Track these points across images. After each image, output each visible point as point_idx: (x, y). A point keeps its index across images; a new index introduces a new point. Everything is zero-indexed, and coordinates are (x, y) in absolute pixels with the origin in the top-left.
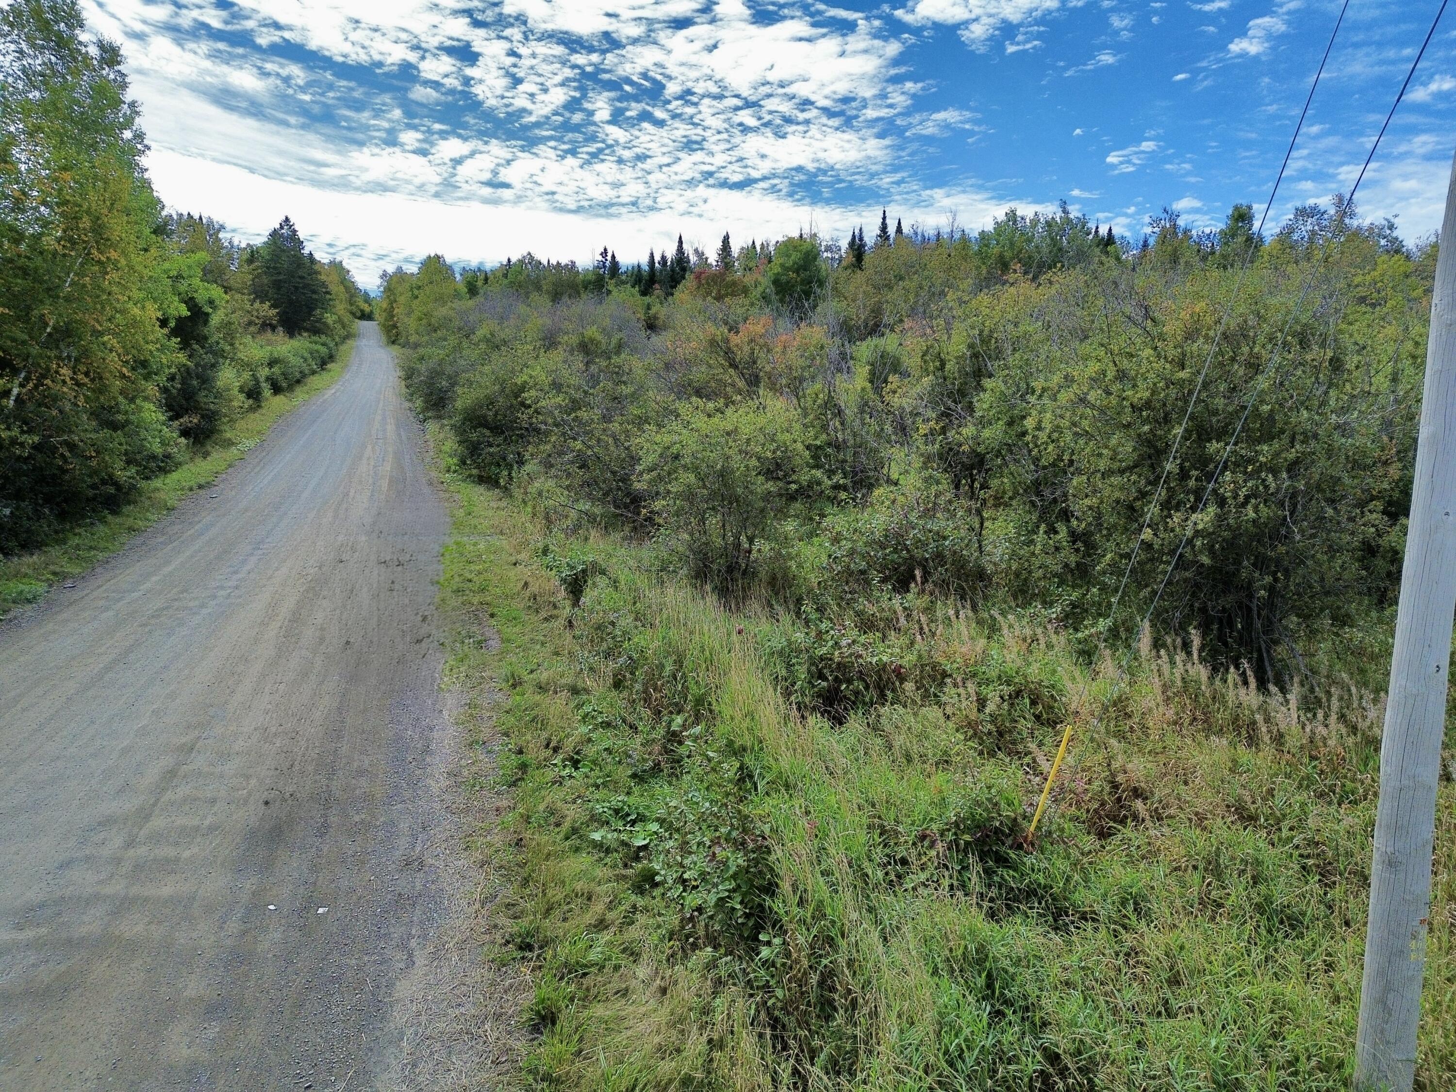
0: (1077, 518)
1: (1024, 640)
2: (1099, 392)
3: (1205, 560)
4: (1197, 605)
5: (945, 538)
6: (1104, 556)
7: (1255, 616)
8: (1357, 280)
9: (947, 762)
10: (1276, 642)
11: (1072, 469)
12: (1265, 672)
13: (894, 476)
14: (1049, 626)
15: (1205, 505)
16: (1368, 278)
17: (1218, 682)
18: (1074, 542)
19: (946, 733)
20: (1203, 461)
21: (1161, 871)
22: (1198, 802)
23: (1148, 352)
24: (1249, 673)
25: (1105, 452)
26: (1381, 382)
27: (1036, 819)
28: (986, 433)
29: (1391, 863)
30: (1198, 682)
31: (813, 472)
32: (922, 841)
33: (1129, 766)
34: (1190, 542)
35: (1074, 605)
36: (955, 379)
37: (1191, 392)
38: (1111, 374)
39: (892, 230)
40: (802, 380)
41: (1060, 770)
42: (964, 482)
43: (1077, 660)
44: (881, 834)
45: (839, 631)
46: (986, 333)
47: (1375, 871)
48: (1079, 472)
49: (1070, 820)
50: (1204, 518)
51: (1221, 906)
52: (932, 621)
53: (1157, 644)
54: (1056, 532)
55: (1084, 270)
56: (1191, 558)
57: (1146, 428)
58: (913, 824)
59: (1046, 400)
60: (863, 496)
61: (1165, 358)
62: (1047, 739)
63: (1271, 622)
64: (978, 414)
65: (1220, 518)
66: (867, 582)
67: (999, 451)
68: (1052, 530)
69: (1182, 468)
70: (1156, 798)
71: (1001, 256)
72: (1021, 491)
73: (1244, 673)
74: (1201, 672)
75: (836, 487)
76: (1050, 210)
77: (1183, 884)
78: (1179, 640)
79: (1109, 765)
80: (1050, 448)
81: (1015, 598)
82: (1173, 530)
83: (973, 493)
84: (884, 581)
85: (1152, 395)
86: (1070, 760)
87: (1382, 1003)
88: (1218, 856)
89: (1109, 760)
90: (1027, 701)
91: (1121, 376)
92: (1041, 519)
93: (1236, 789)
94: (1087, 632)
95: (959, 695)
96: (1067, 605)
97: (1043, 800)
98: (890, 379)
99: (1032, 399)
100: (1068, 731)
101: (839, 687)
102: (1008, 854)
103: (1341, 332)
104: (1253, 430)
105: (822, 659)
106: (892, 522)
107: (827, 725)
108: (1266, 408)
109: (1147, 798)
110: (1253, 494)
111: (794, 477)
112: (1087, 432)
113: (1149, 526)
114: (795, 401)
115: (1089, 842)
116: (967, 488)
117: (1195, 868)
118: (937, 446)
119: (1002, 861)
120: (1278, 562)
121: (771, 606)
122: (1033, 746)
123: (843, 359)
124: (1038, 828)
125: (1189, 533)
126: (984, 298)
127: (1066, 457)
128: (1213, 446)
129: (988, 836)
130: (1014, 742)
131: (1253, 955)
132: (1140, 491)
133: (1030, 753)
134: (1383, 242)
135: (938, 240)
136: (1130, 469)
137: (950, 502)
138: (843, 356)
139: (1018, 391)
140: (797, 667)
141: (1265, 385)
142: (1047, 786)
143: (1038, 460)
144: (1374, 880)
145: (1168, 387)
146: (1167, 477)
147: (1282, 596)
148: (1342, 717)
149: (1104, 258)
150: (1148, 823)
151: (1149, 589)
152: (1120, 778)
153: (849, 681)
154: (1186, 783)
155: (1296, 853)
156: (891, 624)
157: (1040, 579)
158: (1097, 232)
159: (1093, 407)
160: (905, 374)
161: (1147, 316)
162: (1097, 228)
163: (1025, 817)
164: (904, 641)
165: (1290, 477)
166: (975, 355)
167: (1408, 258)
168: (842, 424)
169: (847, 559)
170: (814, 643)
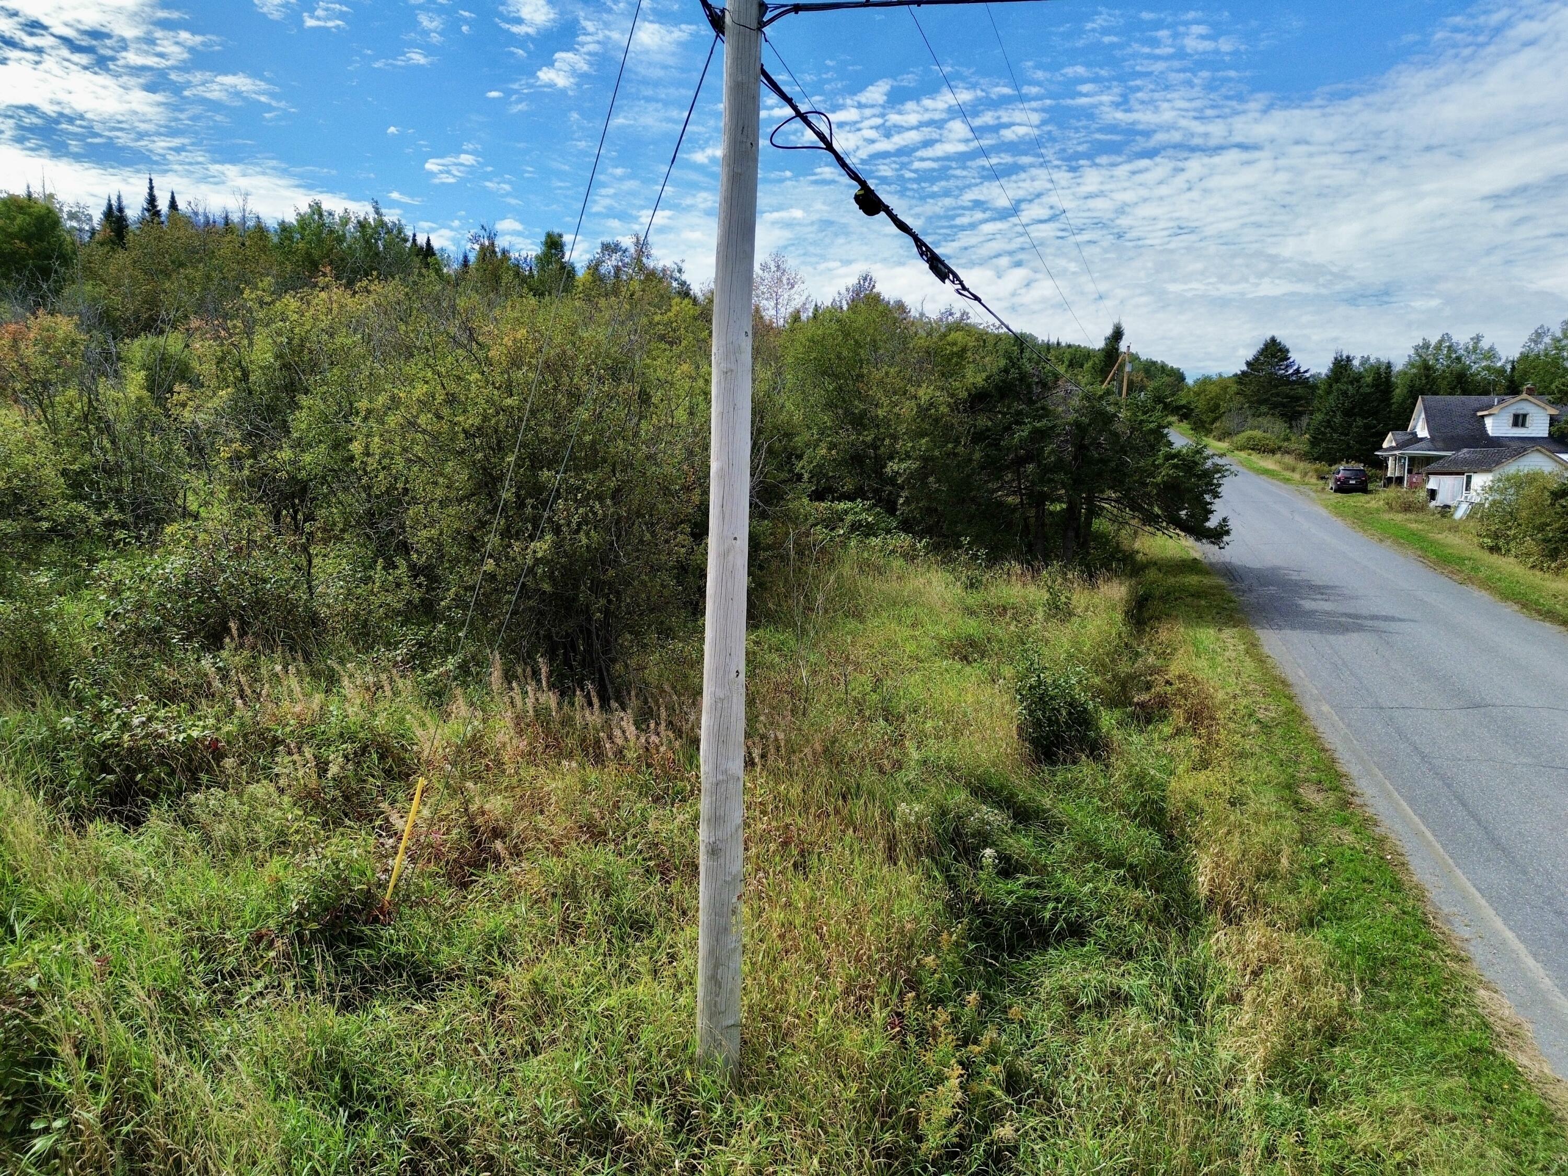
0: (417, 551)
1: (368, 689)
2: (429, 416)
3: (546, 587)
4: (542, 632)
5: (265, 581)
6: (448, 590)
7: (595, 637)
8: (657, 318)
9: (283, 843)
10: (614, 661)
11: (406, 498)
12: (606, 690)
13: (193, 507)
14: (394, 671)
15: (542, 532)
16: (666, 317)
17: (566, 708)
18: (416, 577)
19: (281, 809)
20: (537, 489)
21: (521, 908)
22: (553, 829)
23: (477, 376)
24: (593, 693)
25: (441, 480)
26: (681, 415)
27: (391, 884)
28: (307, 458)
29: (714, 851)
30: (548, 709)
31: (73, 504)
32: (257, 944)
33: (487, 807)
34: (531, 570)
35: (420, 645)
36: (262, 393)
37: (521, 419)
38: (440, 398)
39: (163, 205)
40: (46, 384)
41: (415, 825)
42: (284, 512)
43: (427, 703)
44: (202, 948)
45: (128, 708)
46: (296, 341)
47: (703, 860)
48: (414, 501)
49: (429, 877)
50: (542, 547)
51: (577, 927)
52: (256, 681)
53: (509, 676)
54: (396, 567)
55: (403, 280)
56: (533, 586)
57: (480, 456)
58: (243, 927)
59: (372, 423)
60: (150, 534)
61: (493, 383)
62: (399, 794)
63: (608, 642)
64: (296, 435)
65: (557, 546)
66: (165, 642)
67: (324, 478)
68: (390, 565)
69: (518, 496)
70: (515, 833)
71: (308, 254)
72: (353, 523)
73: (589, 692)
74: (550, 699)
75: (109, 524)
76: (362, 210)
77: (543, 915)
78: (529, 669)
79: (466, 810)
80: (381, 476)
81: (355, 643)
82: (514, 560)
83: (297, 527)
84: (188, 638)
85: (484, 422)
86: (426, 812)
87: (714, 980)
88: (574, 877)
89: (467, 803)
90: (375, 756)
91: (451, 400)
92: (379, 553)
93: (588, 808)
94: (436, 672)
95: (295, 763)
96: (413, 646)
97: (398, 862)
98: (177, 388)
99: (358, 421)
100: (422, 782)
101: (132, 779)
102: (362, 932)
103: (648, 366)
104: (580, 459)
105: (104, 746)
106: (194, 565)
107: (117, 829)
108: (587, 438)
109: (506, 836)
110: (584, 521)
111: (44, 512)
112: (420, 458)
113: (491, 556)
114: (38, 411)
115: (448, 897)
116: (289, 520)
117: (554, 895)
118: (246, 472)
119: (356, 941)
120: (611, 584)
121: (21, 686)
122: (384, 806)
123: (106, 360)
124: (396, 892)
125: (530, 562)
126: (291, 302)
127: (400, 485)
128: (546, 474)
129: (337, 917)
130: (362, 805)
131: (609, 967)
132: (479, 521)
133: (383, 813)
134: (675, 284)
135: (227, 224)
136: (467, 497)
137: (269, 538)
138: (107, 356)
139: (341, 410)
140: (67, 762)
141: (586, 416)
142: (402, 847)
143: (370, 488)
144: (702, 869)
145: (498, 413)
146: (505, 505)
147: (616, 617)
148: (670, 724)
149: (424, 271)
150: (508, 862)
151: (497, 621)
152: (479, 821)
153: (146, 769)
154: (542, 812)
155: (640, 858)
156: (203, 690)
157: (381, 619)
158: (414, 240)
159: (424, 432)
160: (195, 383)
161: (471, 338)
162: (414, 235)
163: (380, 886)
164: (219, 708)
165: (615, 504)
166: (286, 366)
167: (695, 301)
168: (113, 442)
169: (133, 616)
170: (92, 727)
